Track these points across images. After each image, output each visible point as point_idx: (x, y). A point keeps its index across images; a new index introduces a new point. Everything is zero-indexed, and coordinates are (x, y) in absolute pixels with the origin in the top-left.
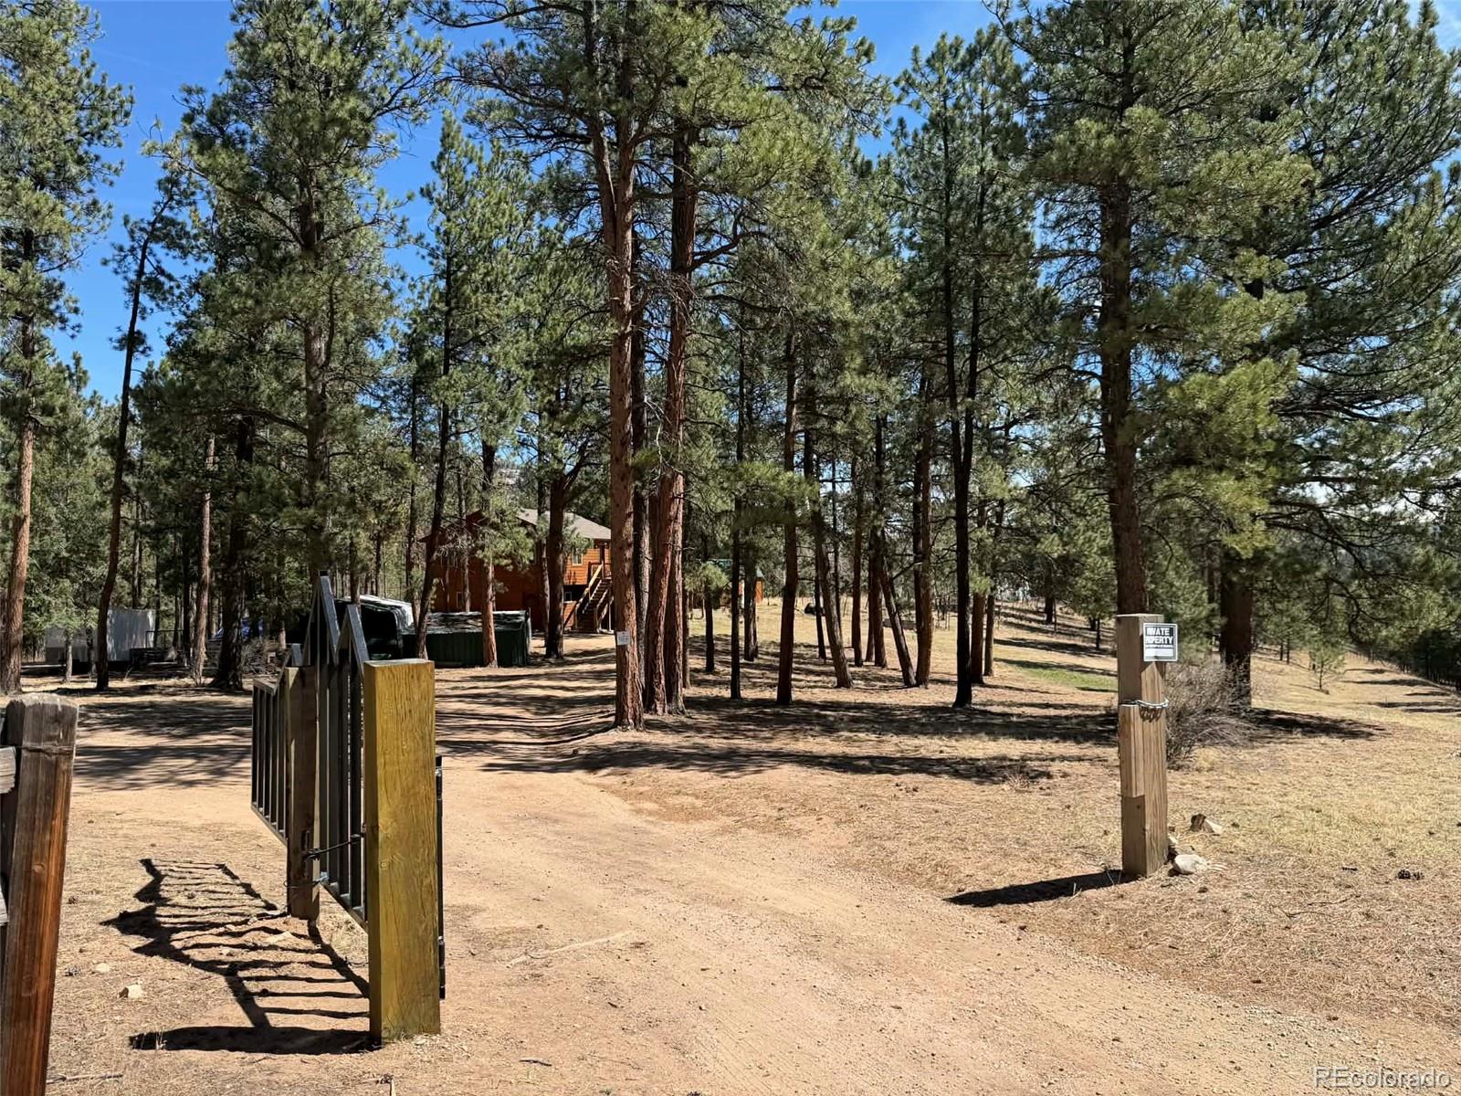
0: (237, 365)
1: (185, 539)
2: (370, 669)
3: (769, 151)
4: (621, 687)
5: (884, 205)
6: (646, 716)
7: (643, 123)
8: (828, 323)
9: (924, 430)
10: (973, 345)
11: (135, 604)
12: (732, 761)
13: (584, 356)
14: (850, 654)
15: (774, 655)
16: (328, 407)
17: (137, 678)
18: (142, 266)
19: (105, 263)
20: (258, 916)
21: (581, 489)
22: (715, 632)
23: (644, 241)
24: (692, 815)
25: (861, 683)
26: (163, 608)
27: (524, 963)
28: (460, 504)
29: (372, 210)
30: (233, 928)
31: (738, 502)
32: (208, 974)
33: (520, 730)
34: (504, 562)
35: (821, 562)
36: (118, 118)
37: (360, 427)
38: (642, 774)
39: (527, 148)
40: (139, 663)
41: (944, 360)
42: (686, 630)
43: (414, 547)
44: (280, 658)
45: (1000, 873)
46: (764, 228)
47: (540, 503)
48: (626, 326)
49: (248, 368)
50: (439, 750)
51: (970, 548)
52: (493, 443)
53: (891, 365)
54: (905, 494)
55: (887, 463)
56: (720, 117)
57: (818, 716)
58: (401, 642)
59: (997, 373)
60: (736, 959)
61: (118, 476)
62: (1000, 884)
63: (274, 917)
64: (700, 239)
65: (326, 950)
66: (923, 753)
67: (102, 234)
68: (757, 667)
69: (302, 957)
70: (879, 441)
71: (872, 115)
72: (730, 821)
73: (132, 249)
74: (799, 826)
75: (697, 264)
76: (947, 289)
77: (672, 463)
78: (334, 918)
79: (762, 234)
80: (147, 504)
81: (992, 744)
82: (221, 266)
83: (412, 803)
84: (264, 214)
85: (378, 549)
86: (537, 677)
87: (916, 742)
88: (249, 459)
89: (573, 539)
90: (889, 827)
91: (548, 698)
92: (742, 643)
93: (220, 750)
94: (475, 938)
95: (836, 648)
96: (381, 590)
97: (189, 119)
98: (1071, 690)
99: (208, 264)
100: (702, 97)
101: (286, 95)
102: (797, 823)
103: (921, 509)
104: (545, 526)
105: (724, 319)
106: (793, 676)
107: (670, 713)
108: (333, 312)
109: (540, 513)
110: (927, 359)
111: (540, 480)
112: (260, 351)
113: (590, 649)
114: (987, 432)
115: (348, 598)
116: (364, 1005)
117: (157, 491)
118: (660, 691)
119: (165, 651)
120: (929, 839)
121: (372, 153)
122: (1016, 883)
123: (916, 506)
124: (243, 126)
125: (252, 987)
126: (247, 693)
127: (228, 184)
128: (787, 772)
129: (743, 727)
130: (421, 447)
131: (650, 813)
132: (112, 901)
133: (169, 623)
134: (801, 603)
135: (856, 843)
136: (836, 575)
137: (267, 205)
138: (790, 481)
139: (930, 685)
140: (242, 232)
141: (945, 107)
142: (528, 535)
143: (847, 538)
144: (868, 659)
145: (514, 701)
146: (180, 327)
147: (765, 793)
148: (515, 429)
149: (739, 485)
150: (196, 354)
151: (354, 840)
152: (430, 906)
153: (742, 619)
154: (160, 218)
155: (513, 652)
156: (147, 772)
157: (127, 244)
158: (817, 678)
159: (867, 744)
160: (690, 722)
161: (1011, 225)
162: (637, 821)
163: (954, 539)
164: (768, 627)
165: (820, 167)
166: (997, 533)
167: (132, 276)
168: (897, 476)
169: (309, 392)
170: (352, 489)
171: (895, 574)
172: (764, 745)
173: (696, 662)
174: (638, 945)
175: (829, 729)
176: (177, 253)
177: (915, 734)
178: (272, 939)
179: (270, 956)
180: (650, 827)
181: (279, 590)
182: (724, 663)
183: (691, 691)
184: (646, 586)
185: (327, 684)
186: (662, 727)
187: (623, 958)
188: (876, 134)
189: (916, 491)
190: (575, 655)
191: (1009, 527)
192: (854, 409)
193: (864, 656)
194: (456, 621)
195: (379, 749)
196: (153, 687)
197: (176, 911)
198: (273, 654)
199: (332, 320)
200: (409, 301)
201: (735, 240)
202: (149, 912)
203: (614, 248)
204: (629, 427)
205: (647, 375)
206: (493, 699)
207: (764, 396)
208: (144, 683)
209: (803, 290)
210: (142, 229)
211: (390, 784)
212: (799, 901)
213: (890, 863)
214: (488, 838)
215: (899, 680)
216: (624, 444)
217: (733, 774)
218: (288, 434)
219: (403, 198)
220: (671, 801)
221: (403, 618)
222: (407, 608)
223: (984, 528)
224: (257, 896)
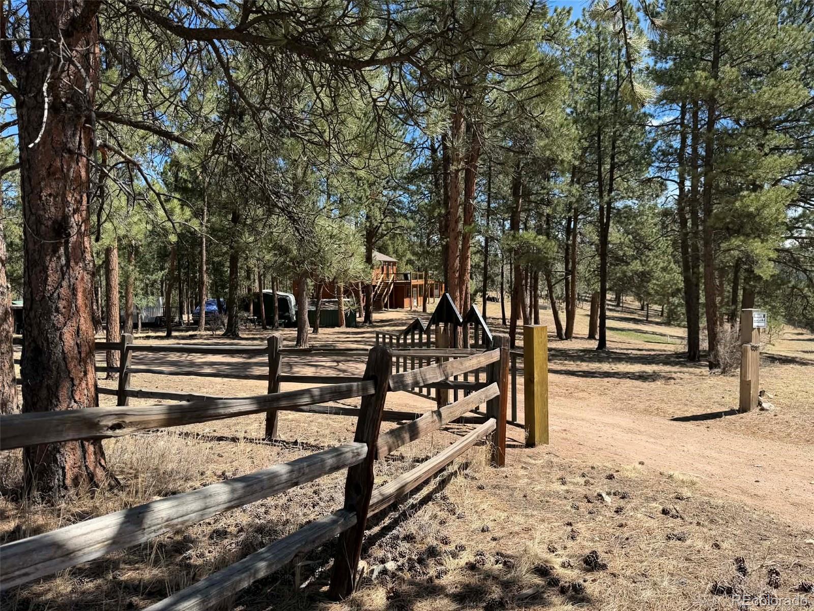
45: (687, 411)
58: (293, 314)
62: (688, 414)
66: (604, 369)
74: (582, 396)
83: (542, 371)
98: (640, 342)
102: (579, 395)
113: (384, 319)
122: (695, 414)
135: (615, 402)
139: (573, 340)
159: (573, 366)
177: (590, 362)
190: (378, 322)
195: (535, 354)
211: (537, 364)
213: (636, 408)
215: (556, 337)
216: (456, 222)
222: (291, 297)
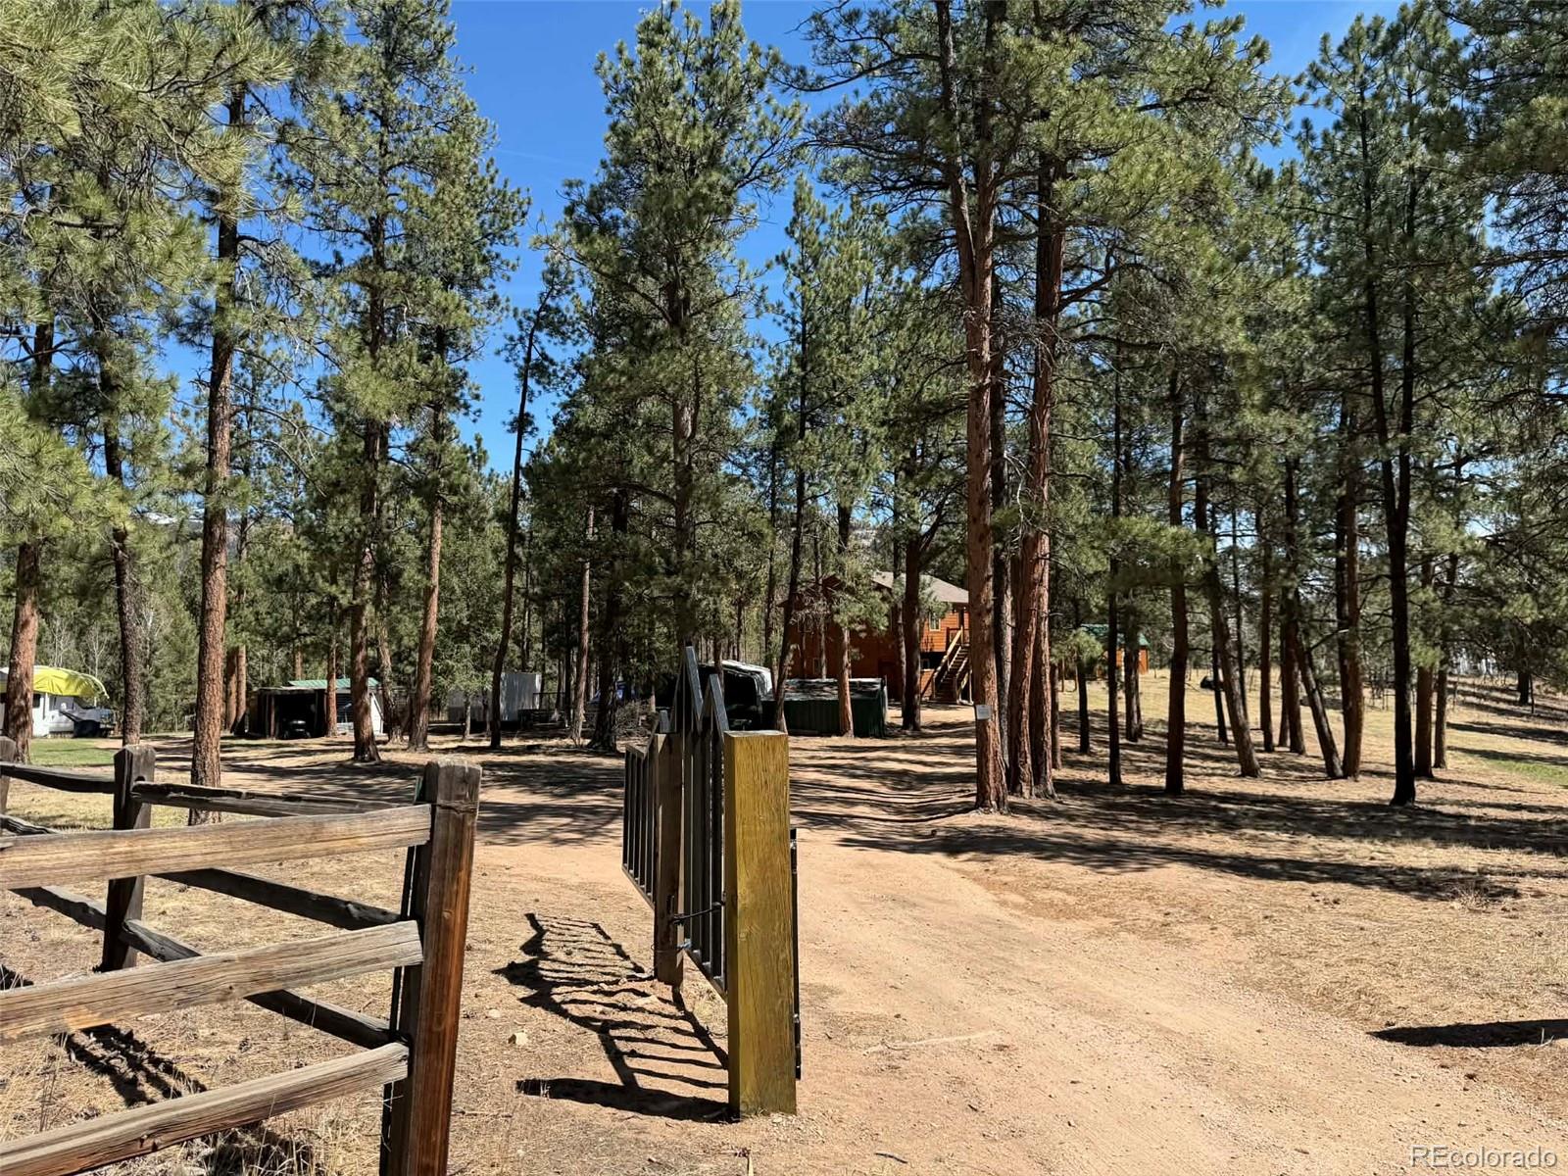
0: (614, 441)
1: (568, 606)
2: (729, 738)
3: (1142, 176)
4: (982, 764)
5: (1288, 219)
6: (1011, 799)
7: (1004, 160)
8: (1221, 357)
9: (1348, 472)
10: (1405, 369)
11: (524, 667)
12: (1109, 855)
13: (939, 411)
14: (1258, 737)
15: (1162, 735)
16: (694, 477)
17: (526, 738)
18: (529, 353)
19: (498, 353)
20: (628, 977)
21: (939, 550)
22: (1091, 707)
23: (1006, 284)
24: (1064, 913)
25: (1272, 773)
26: (548, 671)
27: (881, 1052)
28: (816, 569)
29: (734, 281)
30: (606, 988)
31: (1114, 563)
32: (583, 1029)
33: (876, 806)
34: (859, 628)
35: (1219, 629)
36: (517, 218)
37: (723, 495)
38: (1007, 862)
39: (882, 200)
40: (528, 724)
41: (1370, 389)
42: (1055, 705)
43: (773, 613)
44: (650, 721)
45: (1443, 1008)
46: (1139, 259)
47: (895, 566)
48: (984, 377)
49: (623, 443)
50: (794, 821)
51: (1410, 613)
52: (848, 504)
53: (1303, 398)
54: (1324, 548)
55: (1302, 512)
56: (1088, 146)
57: (1216, 808)
58: (760, 709)
59: (1439, 401)
60: (1110, 1075)
61: (511, 549)
62: (1443, 1020)
63: (642, 980)
64: (1068, 276)
65: (689, 1017)
66: (1349, 858)
67: (498, 325)
68: (1142, 748)
69: (667, 1022)
70: (1289, 486)
71: (1269, 121)
72: (1107, 923)
73: (521, 339)
74: (1189, 934)
75: (1066, 303)
76: (1371, 308)
77: (1034, 522)
78: (695, 984)
79: (1139, 266)
80: (535, 573)
81: (1441, 851)
82: (600, 347)
83: (768, 874)
84: (636, 295)
85: (739, 615)
86: (894, 749)
87: (1340, 845)
88: (624, 530)
89: (930, 603)
90: (1301, 943)
91: (905, 773)
92: (1122, 721)
93: (593, 810)
94: (831, 1020)
95: (1240, 729)
96: (742, 655)
97: (570, 211)
99: (587, 346)
100: (1066, 128)
101: (656, 178)
102: (1186, 931)
103: (1344, 568)
104: (901, 590)
105: (1096, 360)
106: (1185, 761)
107: (1037, 796)
108: (698, 385)
109: (895, 576)
110: (1347, 390)
111: (896, 541)
112: (634, 426)
113: (951, 721)
114: (1430, 472)
115: (711, 663)
116: (723, 1076)
117: (544, 560)
118: (1027, 771)
119: (549, 712)
120: (1350, 961)
121: (734, 225)
122: (1464, 1021)
123: (1339, 560)
124: (616, 211)
125: (622, 1046)
126: (619, 755)
127: (604, 269)
128: (1176, 871)
129: (1124, 817)
130: (779, 510)
131: (1016, 906)
132: (502, 951)
133: (553, 685)
134: (1195, 677)
135: (1259, 959)
136: (1239, 645)
137: (639, 286)
138: (1174, 538)
139: (1360, 777)
140: (616, 313)
141: (1362, 99)
142: (884, 599)
143: (1251, 601)
144: (1282, 743)
145: (869, 774)
146: (564, 406)
147: (1148, 894)
148: (870, 490)
149: (1112, 544)
150: (578, 431)
151: (715, 907)
152: (786, 981)
153: (1121, 694)
154: (545, 307)
155: (869, 723)
156: (528, 828)
157: (517, 333)
158: (1217, 765)
159: (1277, 845)
160: (1060, 807)
161: (1451, 227)
162: (1001, 914)
163: (1388, 599)
164: (1154, 703)
165: (1205, 186)
166: (1448, 593)
167: (521, 362)
168: (1313, 527)
169: (677, 465)
170: (715, 556)
171: (1314, 642)
172: (1149, 839)
173: (1068, 740)
174: (1001, 1048)
175: (1229, 825)
176: (559, 339)
177: (1339, 835)
178: (640, 1002)
179: (637, 1018)
180: (1016, 922)
181: (649, 656)
182: (1101, 743)
183: (1063, 773)
184: (1009, 655)
185: (691, 750)
186: (1029, 811)
187: (985, 1059)
188: (1275, 142)
189: (1339, 543)
190: (933, 727)
191: (1465, 586)
192: (1255, 452)
193: (1276, 740)
194: (813, 687)
195: (738, 820)
196: (538, 746)
197: (556, 966)
198: (644, 718)
199: (697, 394)
200: (768, 367)
201: (1108, 274)
202: (533, 964)
203: (973, 298)
204: (988, 482)
205: (1008, 427)
206: (849, 771)
207: (1145, 440)
208: (531, 742)
209: (1188, 322)
210: (529, 319)
211: (747, 852)
212: (1186, 1018)
213: (1301, 985)
214: (845, 917)
215: (1320, 770)
216: (982, 503)
217: (1111, 870)
218: (658, 505)
219: (762, 267)
220: (1040, 895)
221: (762, 684)
222: (766, 674)
223: (1430, 589)
224: (627, 958)
